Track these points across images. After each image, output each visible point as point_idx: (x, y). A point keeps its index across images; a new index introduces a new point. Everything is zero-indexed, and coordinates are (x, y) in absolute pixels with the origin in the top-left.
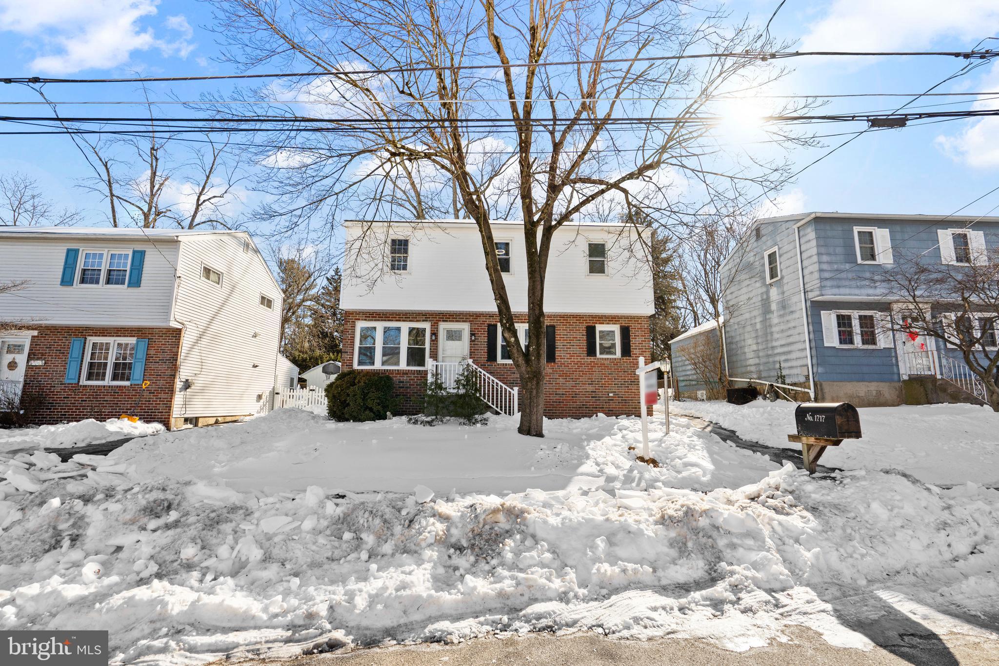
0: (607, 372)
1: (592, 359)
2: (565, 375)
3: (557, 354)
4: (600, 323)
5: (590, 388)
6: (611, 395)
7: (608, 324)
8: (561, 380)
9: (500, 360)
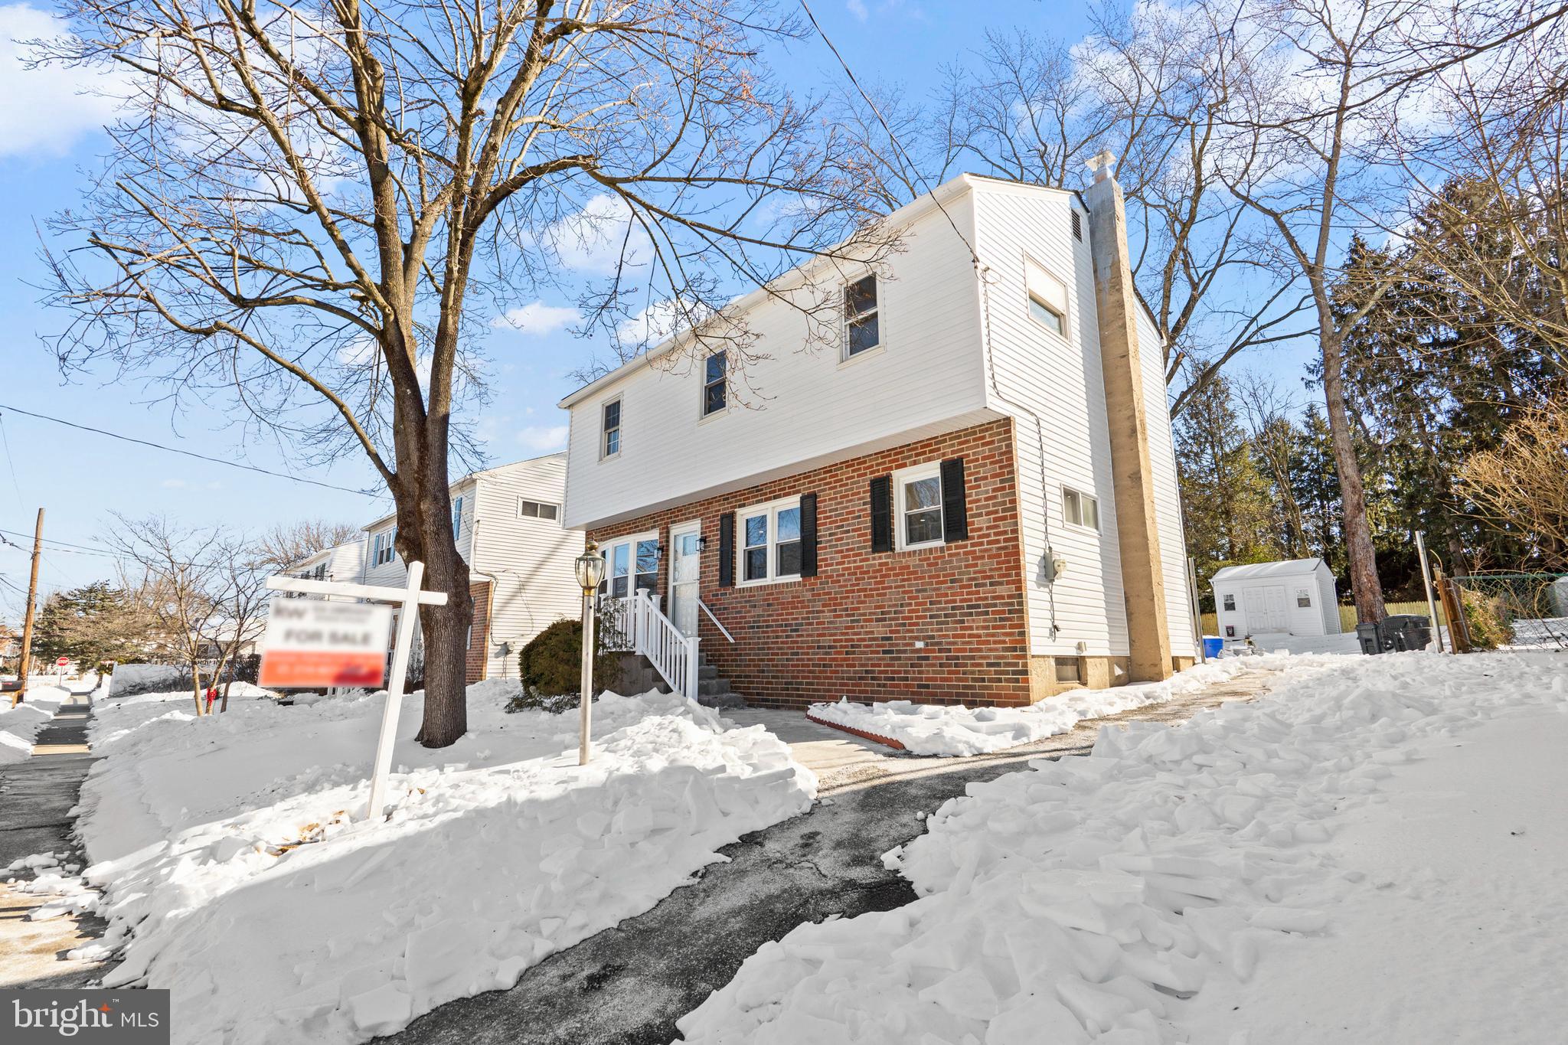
0: (914, 585)
1: (883, 557)
2: (833, 603)
3: (821, 555)
4: (899, 467)
5: (879, 630)
6: (920, 645)
7: (915, 463)
8: (827, 616)
9: (741, 582)
